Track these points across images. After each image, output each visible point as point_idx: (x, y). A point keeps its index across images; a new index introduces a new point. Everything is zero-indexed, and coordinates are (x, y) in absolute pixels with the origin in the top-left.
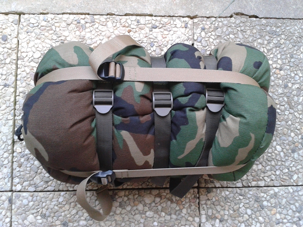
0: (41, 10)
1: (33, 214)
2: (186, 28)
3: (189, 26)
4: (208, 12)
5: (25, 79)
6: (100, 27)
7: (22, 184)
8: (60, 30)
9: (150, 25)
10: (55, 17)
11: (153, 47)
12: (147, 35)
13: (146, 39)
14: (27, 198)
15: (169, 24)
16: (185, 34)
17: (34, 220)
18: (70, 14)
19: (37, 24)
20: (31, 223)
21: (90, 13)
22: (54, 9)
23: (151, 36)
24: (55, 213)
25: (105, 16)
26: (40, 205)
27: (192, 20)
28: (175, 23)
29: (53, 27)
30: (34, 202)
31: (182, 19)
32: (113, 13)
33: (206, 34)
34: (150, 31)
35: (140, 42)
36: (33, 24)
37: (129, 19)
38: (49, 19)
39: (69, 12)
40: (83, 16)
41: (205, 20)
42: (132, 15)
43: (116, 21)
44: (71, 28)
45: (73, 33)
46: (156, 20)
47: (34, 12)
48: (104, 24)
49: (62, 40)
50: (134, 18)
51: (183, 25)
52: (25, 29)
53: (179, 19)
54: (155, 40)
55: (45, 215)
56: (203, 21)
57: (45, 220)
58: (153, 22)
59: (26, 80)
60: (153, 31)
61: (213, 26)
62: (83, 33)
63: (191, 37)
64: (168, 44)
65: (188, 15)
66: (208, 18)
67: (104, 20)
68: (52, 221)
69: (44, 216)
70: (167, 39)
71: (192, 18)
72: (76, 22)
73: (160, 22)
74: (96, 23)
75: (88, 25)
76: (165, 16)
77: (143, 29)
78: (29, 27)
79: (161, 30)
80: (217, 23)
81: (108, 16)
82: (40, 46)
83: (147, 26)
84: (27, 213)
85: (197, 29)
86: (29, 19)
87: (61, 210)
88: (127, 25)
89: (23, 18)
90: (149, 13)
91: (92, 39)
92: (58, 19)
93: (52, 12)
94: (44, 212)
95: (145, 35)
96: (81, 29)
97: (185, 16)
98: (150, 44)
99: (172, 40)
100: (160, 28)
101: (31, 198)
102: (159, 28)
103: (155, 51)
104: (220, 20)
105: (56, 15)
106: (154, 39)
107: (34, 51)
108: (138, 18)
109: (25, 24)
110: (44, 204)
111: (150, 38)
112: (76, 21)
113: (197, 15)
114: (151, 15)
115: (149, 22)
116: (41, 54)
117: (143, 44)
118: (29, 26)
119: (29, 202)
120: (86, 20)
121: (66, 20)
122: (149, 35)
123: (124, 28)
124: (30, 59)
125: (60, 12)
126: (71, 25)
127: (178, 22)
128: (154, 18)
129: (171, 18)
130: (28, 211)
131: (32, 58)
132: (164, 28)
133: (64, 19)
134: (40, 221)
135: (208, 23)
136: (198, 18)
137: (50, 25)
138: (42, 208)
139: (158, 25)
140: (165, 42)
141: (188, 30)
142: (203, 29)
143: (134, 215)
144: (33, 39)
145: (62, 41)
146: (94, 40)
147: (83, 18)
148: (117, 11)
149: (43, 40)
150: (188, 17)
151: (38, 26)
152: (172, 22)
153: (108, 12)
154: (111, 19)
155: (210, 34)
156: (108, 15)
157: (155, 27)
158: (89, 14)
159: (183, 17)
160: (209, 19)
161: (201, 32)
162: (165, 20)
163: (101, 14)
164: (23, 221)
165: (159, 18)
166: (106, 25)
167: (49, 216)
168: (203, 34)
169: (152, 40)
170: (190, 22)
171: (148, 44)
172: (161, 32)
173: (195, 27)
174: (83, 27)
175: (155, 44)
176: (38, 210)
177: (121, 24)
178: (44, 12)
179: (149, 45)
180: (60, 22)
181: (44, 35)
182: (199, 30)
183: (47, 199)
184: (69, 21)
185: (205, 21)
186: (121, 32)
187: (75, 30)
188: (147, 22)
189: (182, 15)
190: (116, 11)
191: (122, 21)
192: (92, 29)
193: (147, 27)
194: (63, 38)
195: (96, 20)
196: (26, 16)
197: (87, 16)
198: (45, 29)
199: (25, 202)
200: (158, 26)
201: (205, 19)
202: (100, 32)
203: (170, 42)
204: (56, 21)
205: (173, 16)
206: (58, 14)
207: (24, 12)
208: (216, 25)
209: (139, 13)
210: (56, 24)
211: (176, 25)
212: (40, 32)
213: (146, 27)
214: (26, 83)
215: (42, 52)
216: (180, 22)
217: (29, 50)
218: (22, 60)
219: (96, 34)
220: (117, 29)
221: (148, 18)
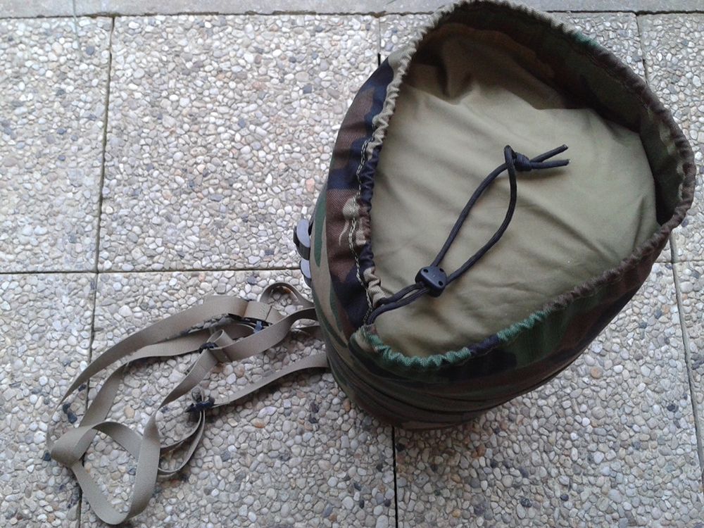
0: (145, 9)
1: (128, 304)
2: (368, 30)
3: (373, 27)
4: (402, 6)
5: (121, 108)
6: (234, 33)
7: (113, 260)
8: (174, 37)
9: (311, 28)
10: (166, 19)
11: (315, 59)
12: (307, 42)
13: (304, 47)
14: (120, 281)
15: (341, 26)
16: (367, 39)
17: (130, 313)
18: (189, 14)
19: (140, 29)
20: (125, 318)
21: (220, 12)
22: (165, 8)
23: (313, 44)
24: (162, 302)
25: (242, 17)
26: (140, 291)
27: (378, 19)
28: (350, 23)
29: (164, 34)
30: (131, 286)
31: (362, 18)
32: (255, 10)
33: (399, 38)
34: (312, 36)
35: (296, 52)
36: (134, 30)
37: (280, 19)
38: (158, 22)
39: (188, 11)
40: (209, 17)
41: (398, 18)
42: (284, 13)
43: (259, 23)
44: (191, 35)
45: (194, 42)
46: (321, 20)
47: (136, 13)
48: (241, 27)
49: (176, 51)
50: (286, 18)
51: (364, 26)
52: (122, 36)
53: (356, 18)
54: (319, 50)
55: (148, 304)
56: (395, 19)
57: (147, 313)
58: (317, 23)
59: (121, 110)
60: (316, 36)
61: (410, 26)
62: (208, 41)
63: (375, 43)
64: (339, 55)
65: (371, 10)
66: (402, 15)
67: (241, 22)
68: (157, 314)
69: (145, 307)
70: (338, 47)
71: (378, 16)
72: (198, 26)
73: (327, 22)
74: (228, 26)
75: (216, 29)
76: (334, 14)
77: (300, 34)
78: (127, 35)
79: (329, 34)
80: (417, 22)
81: (247, 16)
82: (144, 61)
83: (308, 28)
84: (120, 302)
85: (384, 32)
86: (127, 23)
87: (172, 298)
88: (276, 28)
89: (119, 21)
90: (310, 10)
91: (221, 49)
92: (171, 21)
93: (163, 12)
94: (146, 301)
95: (303, 43)
96: (206, 36)
97: (366, 12)
98: (311, 54)
99: (346, 49)
100: (328, 31)
101: (126, 280)
102: (326, 32)
103: (319, 65)
104: (421, 18)
105: (168, 16)
106: (318, 48)
107: (135, 67)
108: (293, 17)
109: (121, 30)
110: (146, 289)
111: (311, 46)
112: (198, 24)
113: (385, 12)
114: (313, 13)
115: (311, 23)
116: (145, 72)
117: (301, 54)
118: (127, 33)
119: (123, 286)
120: (213, 22)
121: (183, 22)
122: (310, 42)
123: (272, 33)
124: (129, 80)
125: (174, 12)
126: (191, 30)
127: (355, 22)
128: (317, 17)
129: (345, 16)
130: (121, 300)
131: (132, 78)
132: (334, 31)
133: (180, 22)
134: (139, 315)
135: (402, 22)
136: (387, 16)
137: (158, 31)
138: (144, 295)
139: (324, 27)
140: (336, 51)
141: (370, 33)
142: (395, 32)
143: (285, 306)
144: (133, 50)
145: (178, 53)
146: (225, 51)
147: (209, 19)
148: (261, 8)
149: (148, 52)
150: (372, 14)
151: (141, 32)
152: (346, 22)
153: (248, 10)
154: (251, 20)
155: (406, 38)
156: (246, 13)
157: (318, 30)
158: (217, 14)
159: (364, 15)
160: (404, 17)
161: (392, 35)
162: (335, 19)
163: (236, 13)
164: (112, 314)
165: (326, 17)
166: (243, 29)
167: (152, 308)
168: (394, 38)
169: (314, 49)
170: (375, 21)
171: (308, 55)
172: (329, 37)
173: (382, 29)
174: (210, 33)
175: (320, 54)
176: (137, 298)
177: (267, 27)
178: (151, 12)
179: (310, 57)
180: (175, 26)
181: (149, 45)
182: (388, 33)
183: (151, 282)
184: (187, 26)
185: (397, 20)
186: (267, 38)
187: (196, 37)
188: (307, 23)
189: (360, 11)
190: (259, 7)
191: (268, 23)
192: (221, 34)
193: (307, 30)
194: (178, 49)
195: (228, 22)
196: (123, 19)
197: (215, 17)
198: (152, 37)
199: (117, 286)
200: (324, 29)
201: (398, 16)
202: (235, 39)
203: (342, 51)
204: (168, 25)
205: (347, 14)
206: (171, 15)
207: (121, 13)
208: (415, 25)
209: (295, 10)
210: (168, 30)
211: (352, 26)
212: (144, 41)
213: (305, 31)
214: (122, 114)
215: (147, 70)
216: (359, 23)
217: (127, 66)
218: (117, 82)
219: (228, 42)
220: (260, 34)
221: (308, 17)
